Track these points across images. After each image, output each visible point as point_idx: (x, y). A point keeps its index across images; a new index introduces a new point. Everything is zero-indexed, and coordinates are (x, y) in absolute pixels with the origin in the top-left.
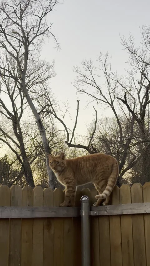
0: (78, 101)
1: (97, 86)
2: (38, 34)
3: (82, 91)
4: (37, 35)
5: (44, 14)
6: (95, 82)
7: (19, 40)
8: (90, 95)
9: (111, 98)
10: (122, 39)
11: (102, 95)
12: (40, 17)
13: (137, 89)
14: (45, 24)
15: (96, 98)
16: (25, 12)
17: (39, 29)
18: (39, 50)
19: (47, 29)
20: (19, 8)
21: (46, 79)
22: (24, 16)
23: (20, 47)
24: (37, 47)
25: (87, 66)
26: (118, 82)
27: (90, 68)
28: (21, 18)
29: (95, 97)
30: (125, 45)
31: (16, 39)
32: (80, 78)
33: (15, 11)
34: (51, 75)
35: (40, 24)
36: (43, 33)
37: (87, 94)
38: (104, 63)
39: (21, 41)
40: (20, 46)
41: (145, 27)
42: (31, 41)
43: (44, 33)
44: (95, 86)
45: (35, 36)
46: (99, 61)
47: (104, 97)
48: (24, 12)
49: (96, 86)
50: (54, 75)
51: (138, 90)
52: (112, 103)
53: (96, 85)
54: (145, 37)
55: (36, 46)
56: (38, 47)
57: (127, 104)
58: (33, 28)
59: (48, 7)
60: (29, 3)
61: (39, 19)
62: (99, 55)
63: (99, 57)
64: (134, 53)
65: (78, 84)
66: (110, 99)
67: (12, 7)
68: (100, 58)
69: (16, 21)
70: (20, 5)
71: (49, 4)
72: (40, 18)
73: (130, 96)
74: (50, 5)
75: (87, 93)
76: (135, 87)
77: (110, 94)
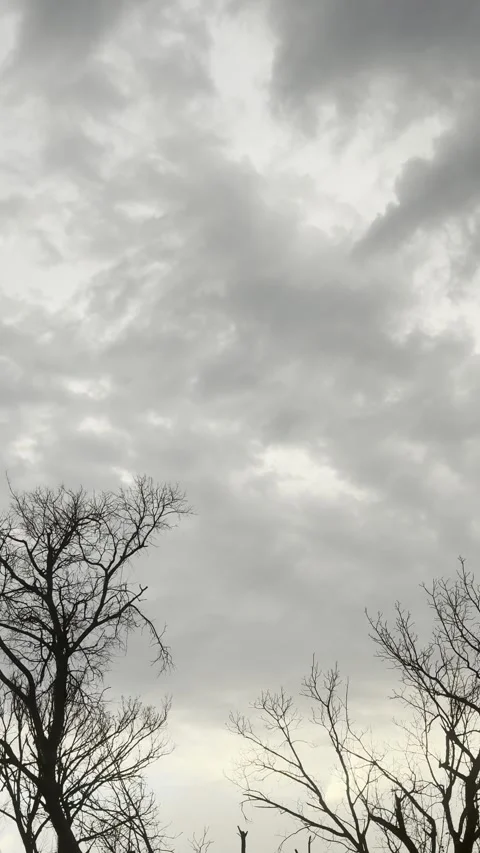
0: (243, 835)
1: (308, 779)
2: (99, 620)
3: (259, 799)
4: (95, 624)
5: (117, 560)
6: (301, 767)
7: (41, 640)
8: (287, 810)
9: (356, 820)
10: (374, 624)
11: (326, 810)
12: (106, 567)
13: (438, 786)
14: (121, 586)
15: (306, 820)
16: (60, 555)
17: (102, 604)
18: (101, 668)
19: (129, 604)
20: (44, 545)
21: (143, 761)
22: (58, 567)
23: (46, 665)
24: (95, 659)
25: (272, 712)
26: (375, 763)
27: (281, 721)
28: (48, 575)
29: (303, 818)
30: (385, 640)
31: (32, 640)
32: (252, 756)
33: (30, 553)
34: (159, 748)
35: (105, 589)
36: (114, 616)
37: (277, 809)
38: (325, 699)
39: (47, 644)
40: (46, 661)
41: (442, 585)
42: (77, 644)
43: (118, 615)
44: (301, 779)
45: (89, 625)
46: (310, 694)
47: (333, 816)
48: (58, 554)
49: (305, 780)
50: (168, 748)
51: (442, 791)
52: (362, 837)
53: (305, 776)
54: (444, 616)
55: (91, 656)
56: (98, 659)
57: (408, 838)
58: (84, 601)
59: (133, 538)
60: (74, 529)
61: (103, 573)
62: (310, 676)
63: (308, 683)
64: (415, 667)
65: (247, 774)
66: (354, 825)
67: (23, 544)
68: (313, 685)
69: (34, 583)
70: (49, 535)
71: (135, 530)
72: (106, 570)
73: (417, 811)
74: (137, 533)
75: (277, 806)
76: (432, 780)
77: (352, 805)
